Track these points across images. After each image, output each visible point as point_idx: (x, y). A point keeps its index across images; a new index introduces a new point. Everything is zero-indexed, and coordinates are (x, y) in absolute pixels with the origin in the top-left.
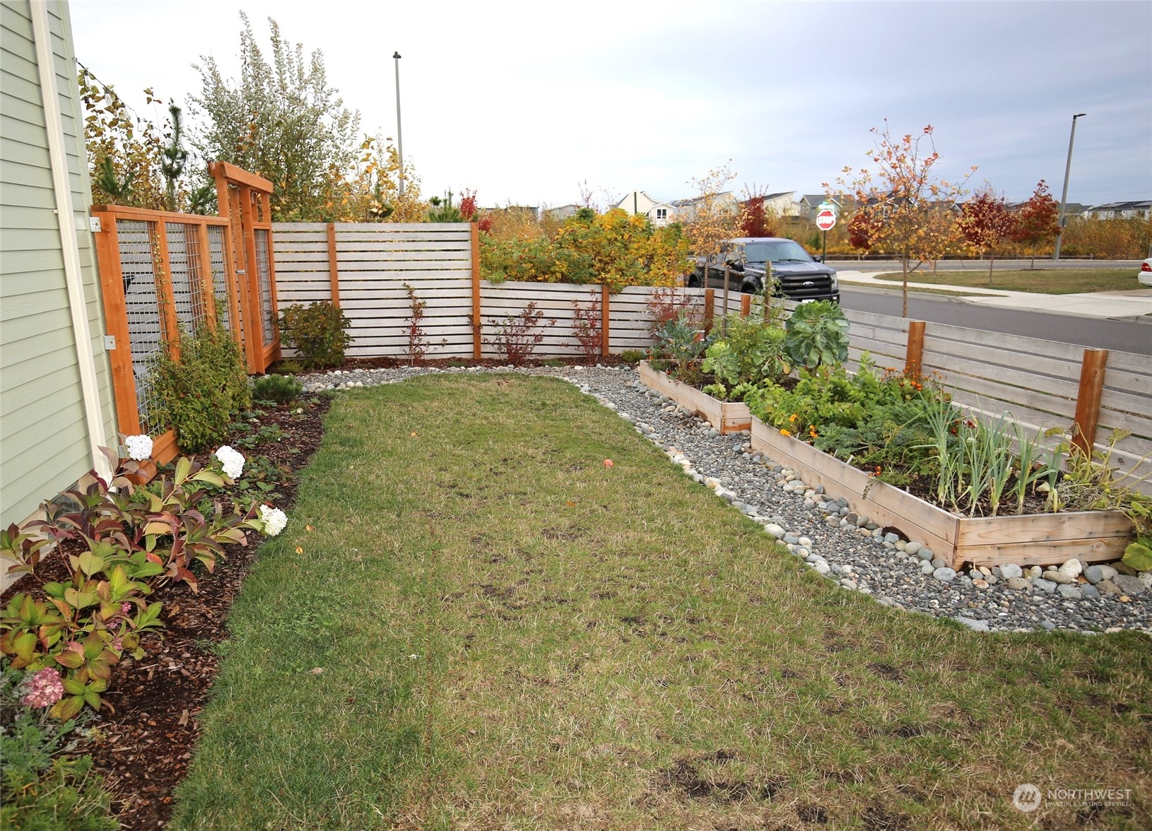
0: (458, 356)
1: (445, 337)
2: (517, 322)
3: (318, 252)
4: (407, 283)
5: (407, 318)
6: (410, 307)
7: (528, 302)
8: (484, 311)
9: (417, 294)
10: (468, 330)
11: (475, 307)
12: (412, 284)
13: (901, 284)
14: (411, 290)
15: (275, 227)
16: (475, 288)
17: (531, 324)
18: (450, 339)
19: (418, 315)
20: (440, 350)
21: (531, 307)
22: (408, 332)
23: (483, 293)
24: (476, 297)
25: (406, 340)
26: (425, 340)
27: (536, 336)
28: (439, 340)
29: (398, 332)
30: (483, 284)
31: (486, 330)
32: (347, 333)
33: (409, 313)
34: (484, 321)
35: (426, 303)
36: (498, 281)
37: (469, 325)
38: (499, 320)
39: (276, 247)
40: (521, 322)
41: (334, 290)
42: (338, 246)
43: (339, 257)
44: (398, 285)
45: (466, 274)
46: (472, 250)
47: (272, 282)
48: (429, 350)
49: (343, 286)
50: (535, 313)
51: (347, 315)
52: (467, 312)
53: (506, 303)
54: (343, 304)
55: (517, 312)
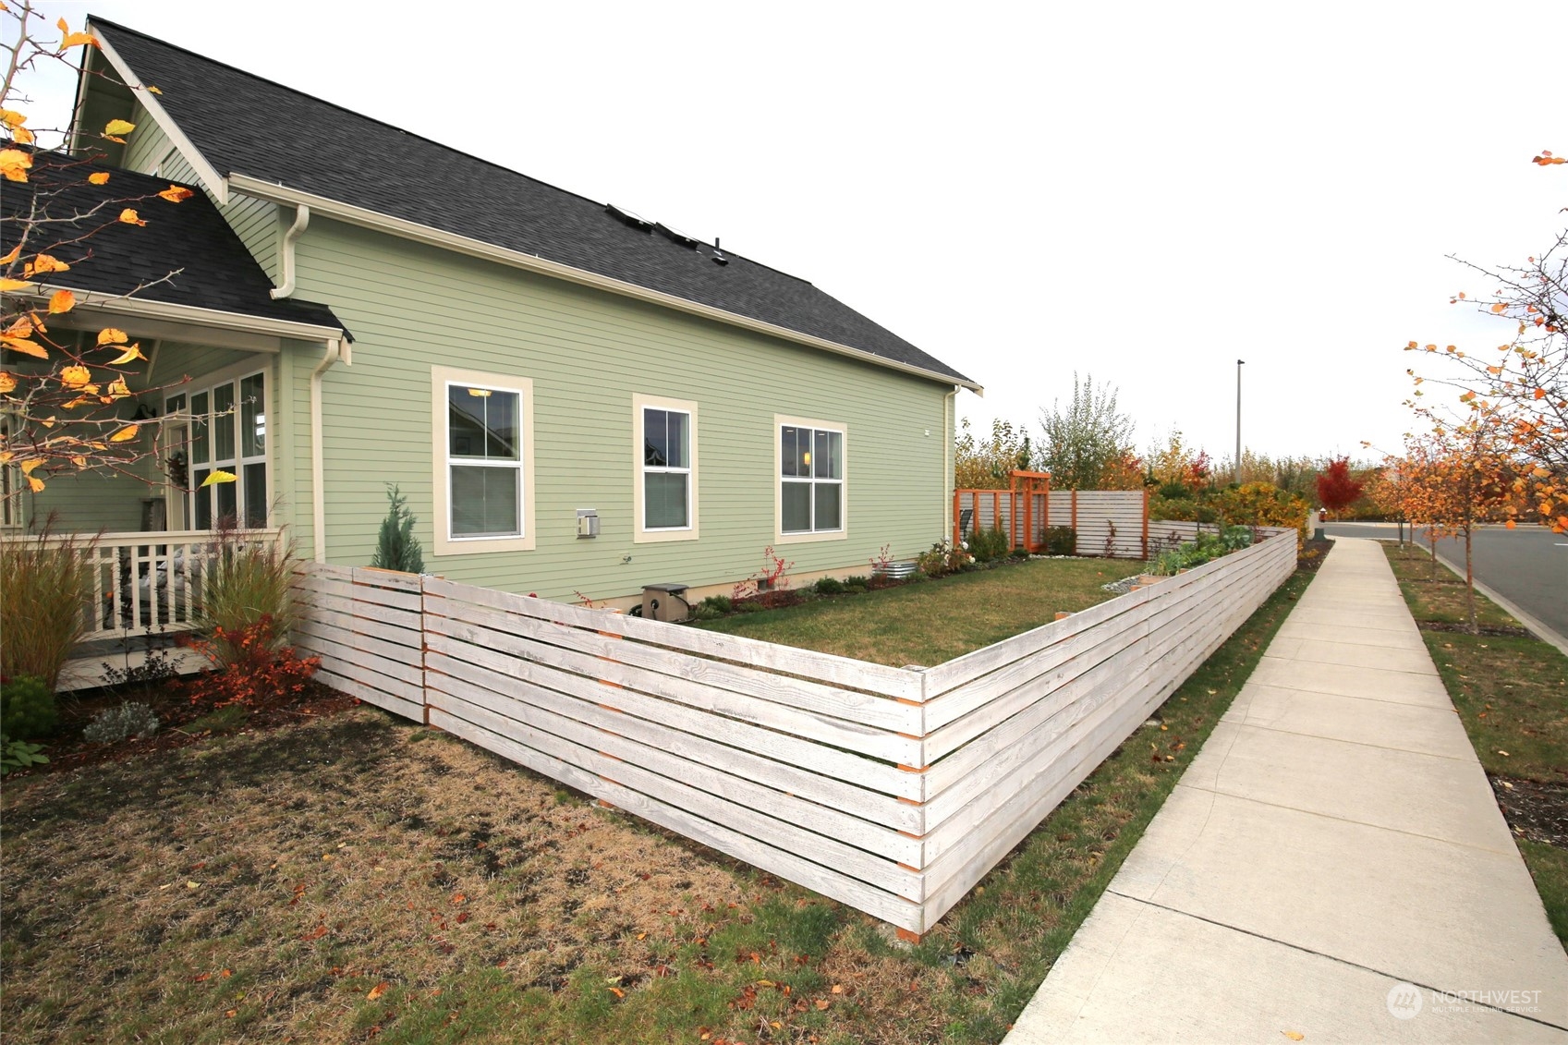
0: (1133, 556)
1: (1127, 546)
2: (1163, 541)
3: (1068, 504)
4: (1109, 519)
5: (1107, 536)
6: (1109, 531)
7: (1171, 532)
8: (1149, 535)
9: (1113, 525)
10: (1140, 544)
11: (1145, 532)
12: (1112, 520)
13: (1395, 525)
14: (1110, 523)
15: (1050, 493)
16: (1145, 523)
17: (1173, 543)
18: (1130, 548)
19: (1113, 535)
20: (1125, 553)
21: (1174, 534)
22: (1106, 542)
23: (1149, 526)
24: (1145, 528)
25: (1104, 547)
26: (1114, 547)
28: (1124, 548)
29: (1101, 543)
30: (1150, 521)
31: (1149, 544)
32: (1078, 542)
33: (1109, 534)
34: (1149, 540)
35: (1118, 529)
36: (1157, 520)
37: (1141, 541)
38: (1157, 540)
39: (1050, 502)
40: (1167, 541)
41: (1074, 521)
42: (1078, 502)
43: (1078, 506)
44: (1105, 520)
45: (1141, 516)
46: (1145, 505)
47: (1046, 517)
48: (1117, 552)
49: (1078, 520)
50: (1176, 537)
51: (1078, 533)
52: (1141, 535)
53: (1163, 531)
54: (1077, 528)
55: (1166, 536)
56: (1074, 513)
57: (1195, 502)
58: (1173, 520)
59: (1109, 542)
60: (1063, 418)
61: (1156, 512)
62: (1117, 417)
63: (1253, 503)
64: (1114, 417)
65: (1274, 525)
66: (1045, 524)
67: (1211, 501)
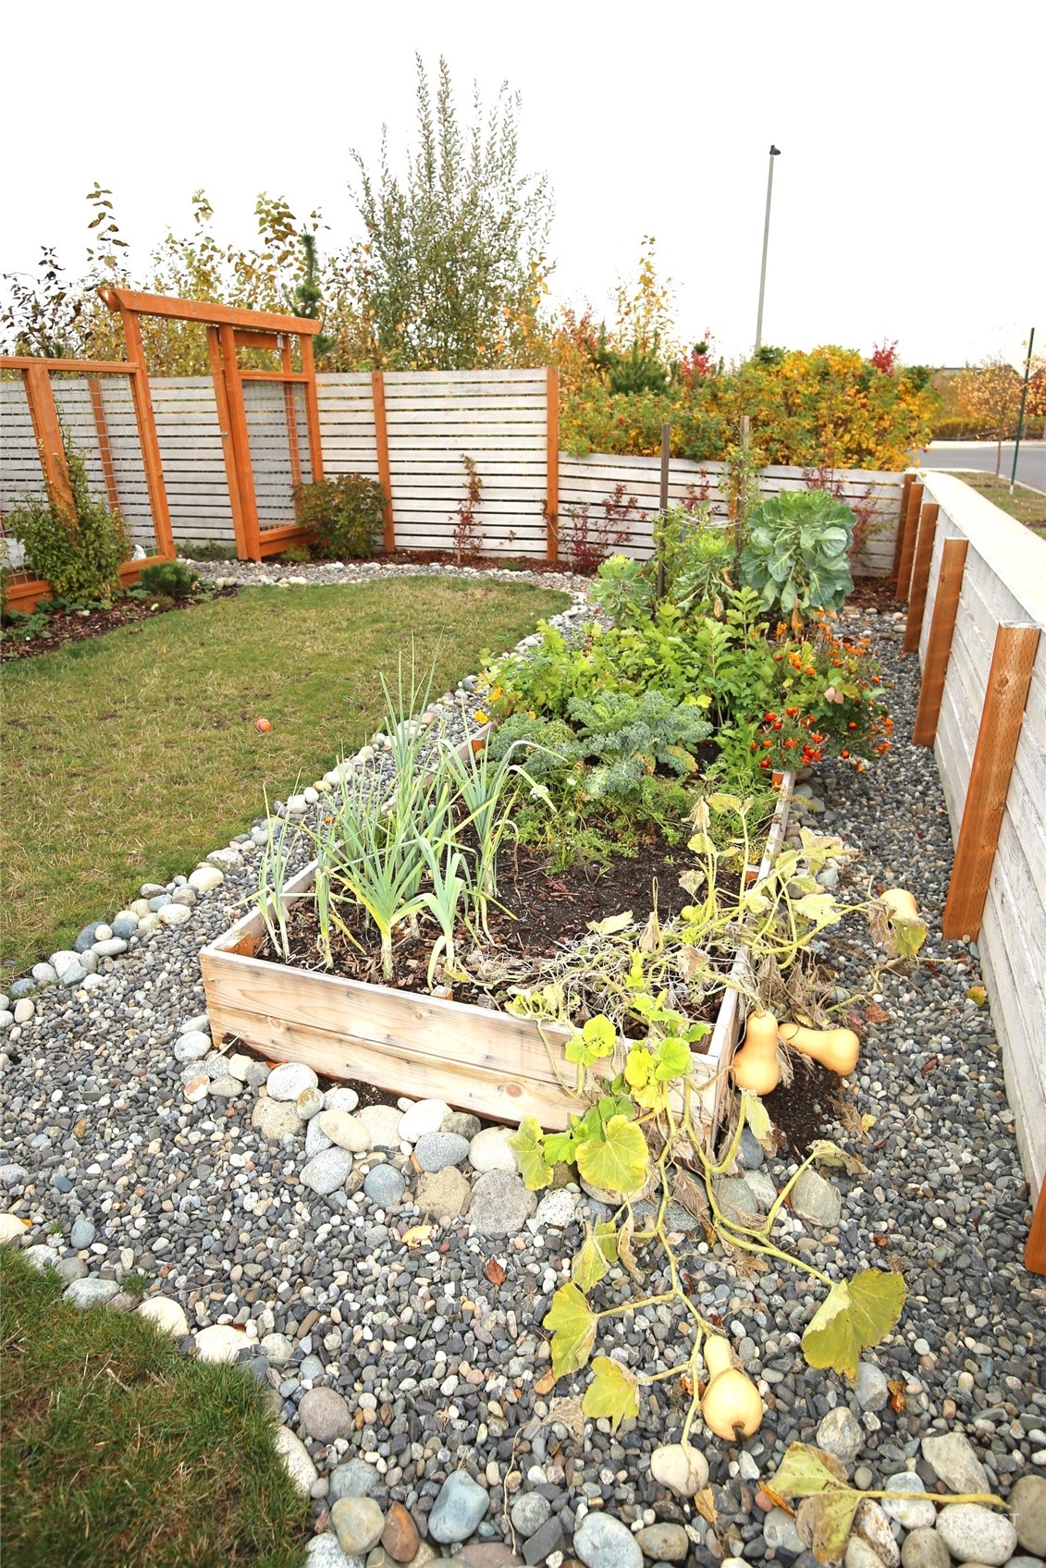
0: (528, 555)
1: (514, 529)
2: (593, 511)
4: (466, 453)
5: (460, 500)
6: (465, 486)
7: (612, 487)
8: (564, 495)
9: (479, 468)
10: (540, 520)
11: (553, 488)
12: (474, 455)
14: (469, 463)
15: (321, 378)
16: (553, 463)
17: (616, 516)
18: (520, 532)
19: (475, 497)
20: (507, 545)
21: (619, 492)
22: (457, 518)
23: (563, 470)
24: (553, 476)
25: (449, 530)
26: (478, 531)
27: (620, 533)
28: (505, 532)
29: (444, 518)
30: (563, 457)
31: (563, 521)
32: (397, 517)
33: (465, 494)
34: (561, 509)
35: (486, 481)
36: (581, 454)
37: (544, 513)
38: (578, 509)
39: (322, 405)
40: (601, 512)
41: (384, 461)
42: (389, 404)
43: (391, 417)
44: (456, 456)
45: (541, 443)
46: (553, 410)
47: (316, 450)
48: (488, 544)
49: (393, 455)
50: (625, 501)
51: (396, 492)
52: (542, 495)
53: (594, 485)
54: (394, 480)
55: (599, 498)
56: (382, 438)
57: (674, 400)
58: (621, 452)
59: (467, 520)
60: (403, 189)
61: (582, 430)
62: (523, 182)
63: (812, 403)
64: (515, 180)
65: (858, 465)
66: (317, 470)
67: (715, 397)
